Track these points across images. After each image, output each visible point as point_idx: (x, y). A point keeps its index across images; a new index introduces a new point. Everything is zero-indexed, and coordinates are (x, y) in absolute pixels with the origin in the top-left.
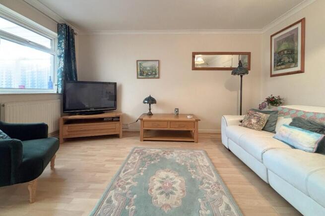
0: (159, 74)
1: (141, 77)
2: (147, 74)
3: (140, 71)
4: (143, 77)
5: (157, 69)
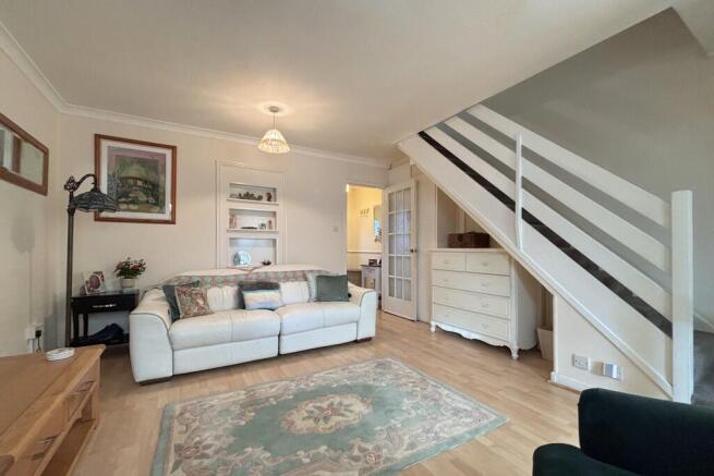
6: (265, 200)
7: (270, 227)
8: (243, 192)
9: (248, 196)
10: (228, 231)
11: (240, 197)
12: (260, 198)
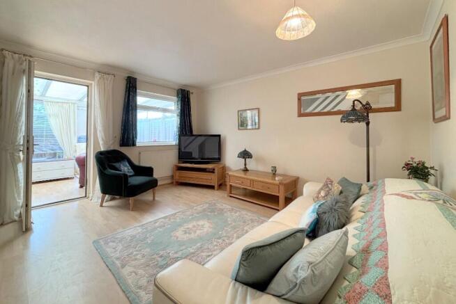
1: (240, 128)
3: (241, 122)
4: (243, 128)
5: (257, 118)
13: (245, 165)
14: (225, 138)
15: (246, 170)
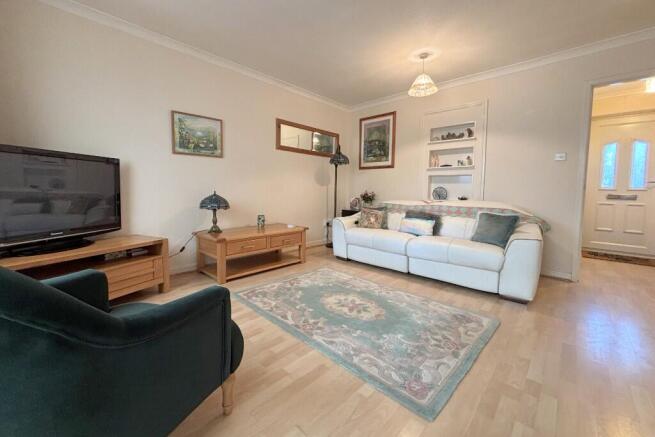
0: (222, 149)
1: (181, 150)
2: (197, 146)
3: (181, 137)
4: (187, 151)
5: (219, 138)
6: (466, 137)
7: (470, 163)
8: (445, 134)
9: (450, 136)
10: (428, 170)
11: (443, 138)
12: (462, 135)
13: (215, 222)
14: (128, 169)
15: (216, 231)
